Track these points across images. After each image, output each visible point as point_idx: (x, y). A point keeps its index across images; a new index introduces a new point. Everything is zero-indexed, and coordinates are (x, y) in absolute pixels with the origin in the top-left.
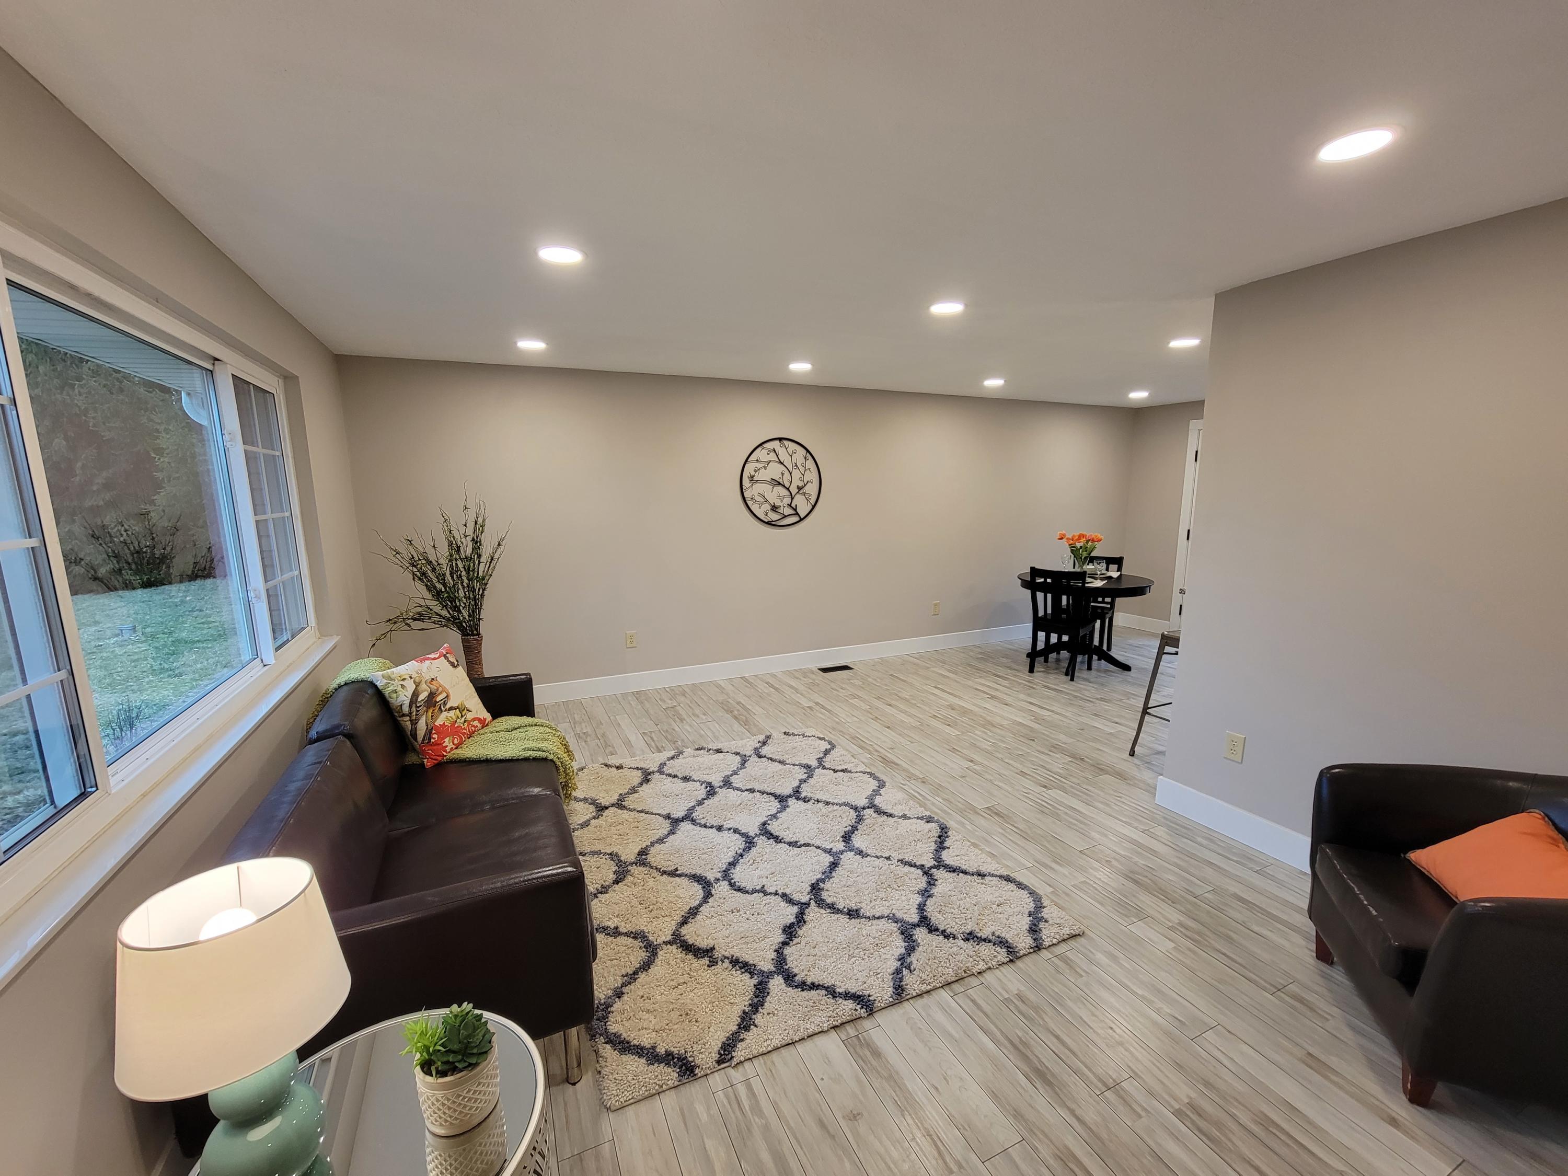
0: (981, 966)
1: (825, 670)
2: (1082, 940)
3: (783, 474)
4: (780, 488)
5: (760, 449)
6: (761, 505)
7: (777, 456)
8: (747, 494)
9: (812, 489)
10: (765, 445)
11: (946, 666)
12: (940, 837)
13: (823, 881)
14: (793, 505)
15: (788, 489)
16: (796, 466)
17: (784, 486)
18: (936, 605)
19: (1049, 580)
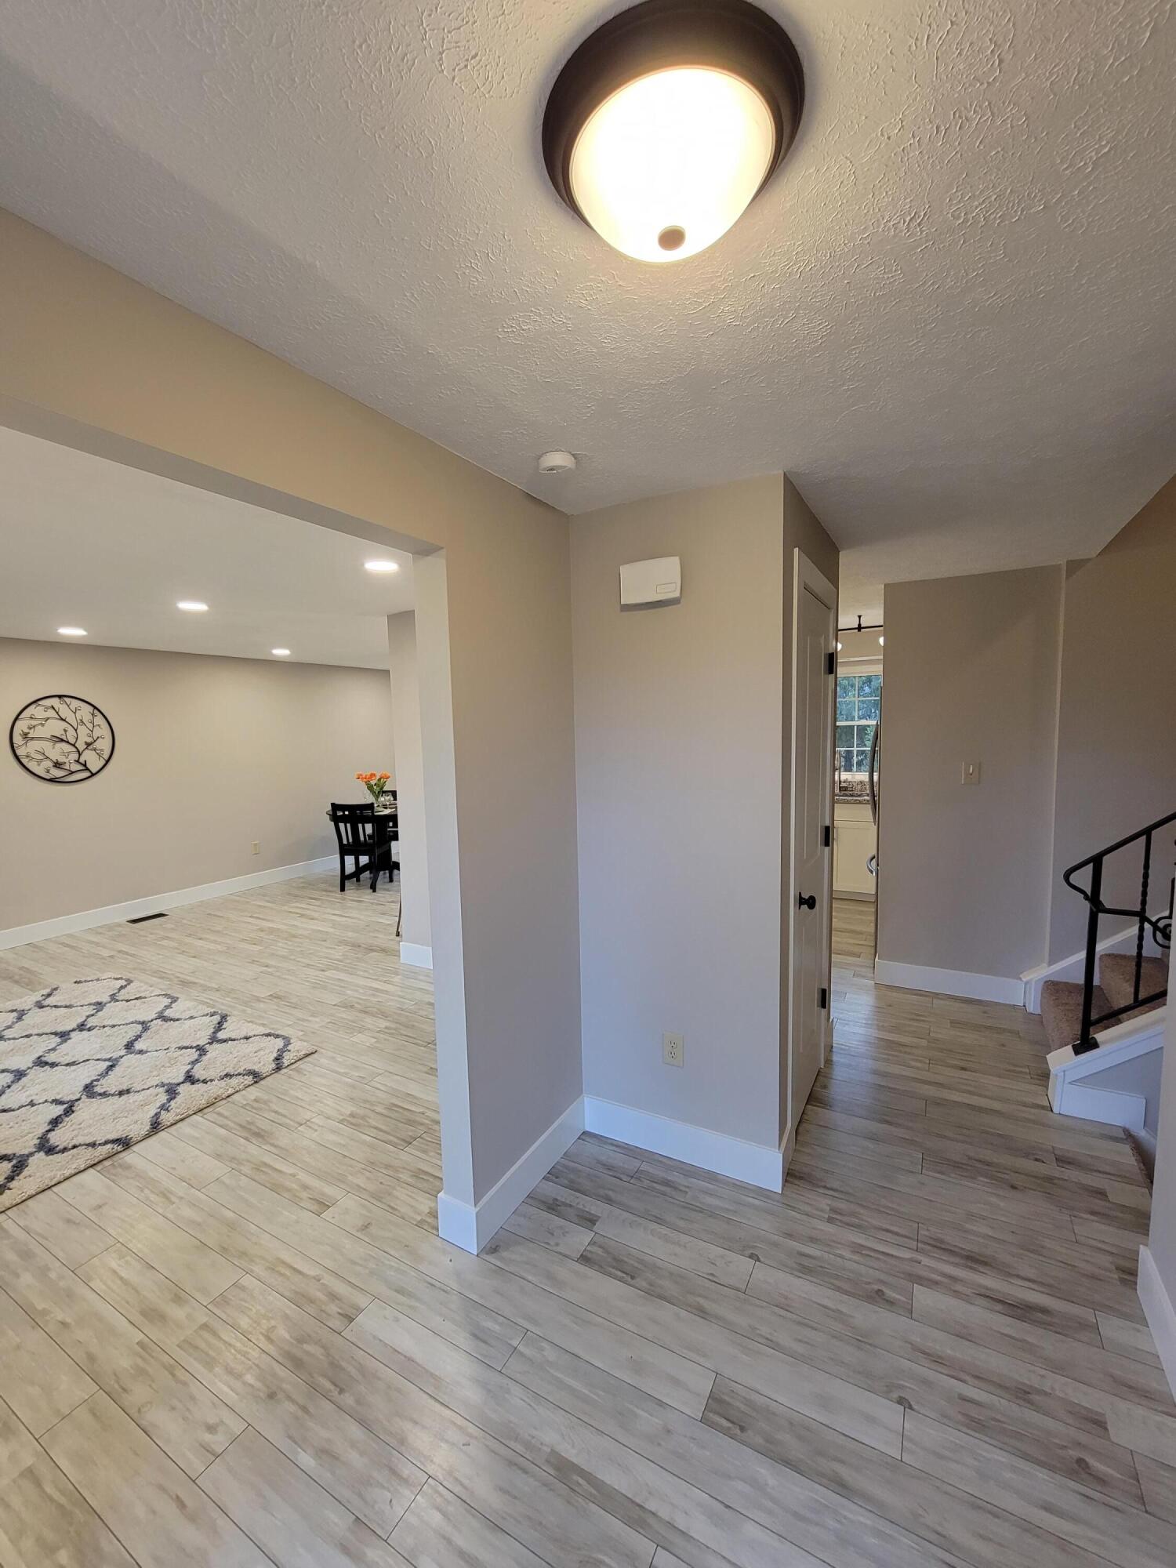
0: (230, 1091)
1: (134, 921)
2: (315, 1056)
3: (65, 731)
4: (64, 746)
5: (33, 706)
6: (39, 762)
7: (57, 713)
8: (18, 752)
9: (104, 745)
10: (40, 703)
11: (267, 898)
12: (219, 1023)
13: (98, 1080)
14: (82, 760)
15: (74, 745)
16: (83, 722)
17: (68, 742)
18: (255, 845)
19: (347, 813)
